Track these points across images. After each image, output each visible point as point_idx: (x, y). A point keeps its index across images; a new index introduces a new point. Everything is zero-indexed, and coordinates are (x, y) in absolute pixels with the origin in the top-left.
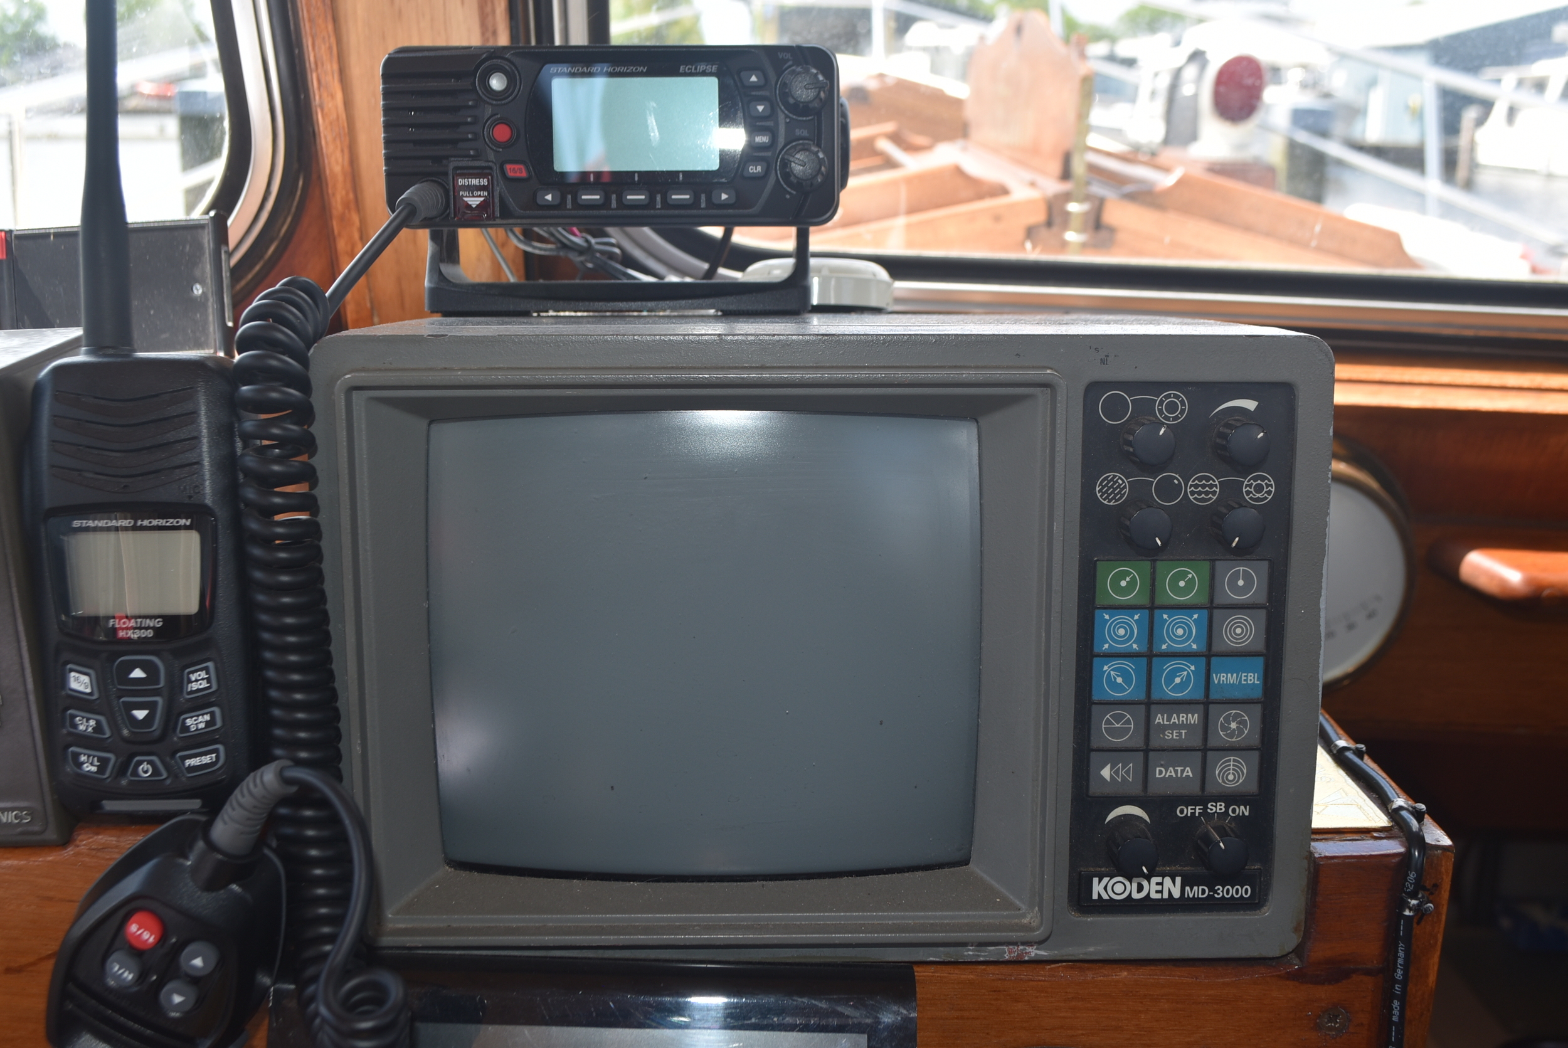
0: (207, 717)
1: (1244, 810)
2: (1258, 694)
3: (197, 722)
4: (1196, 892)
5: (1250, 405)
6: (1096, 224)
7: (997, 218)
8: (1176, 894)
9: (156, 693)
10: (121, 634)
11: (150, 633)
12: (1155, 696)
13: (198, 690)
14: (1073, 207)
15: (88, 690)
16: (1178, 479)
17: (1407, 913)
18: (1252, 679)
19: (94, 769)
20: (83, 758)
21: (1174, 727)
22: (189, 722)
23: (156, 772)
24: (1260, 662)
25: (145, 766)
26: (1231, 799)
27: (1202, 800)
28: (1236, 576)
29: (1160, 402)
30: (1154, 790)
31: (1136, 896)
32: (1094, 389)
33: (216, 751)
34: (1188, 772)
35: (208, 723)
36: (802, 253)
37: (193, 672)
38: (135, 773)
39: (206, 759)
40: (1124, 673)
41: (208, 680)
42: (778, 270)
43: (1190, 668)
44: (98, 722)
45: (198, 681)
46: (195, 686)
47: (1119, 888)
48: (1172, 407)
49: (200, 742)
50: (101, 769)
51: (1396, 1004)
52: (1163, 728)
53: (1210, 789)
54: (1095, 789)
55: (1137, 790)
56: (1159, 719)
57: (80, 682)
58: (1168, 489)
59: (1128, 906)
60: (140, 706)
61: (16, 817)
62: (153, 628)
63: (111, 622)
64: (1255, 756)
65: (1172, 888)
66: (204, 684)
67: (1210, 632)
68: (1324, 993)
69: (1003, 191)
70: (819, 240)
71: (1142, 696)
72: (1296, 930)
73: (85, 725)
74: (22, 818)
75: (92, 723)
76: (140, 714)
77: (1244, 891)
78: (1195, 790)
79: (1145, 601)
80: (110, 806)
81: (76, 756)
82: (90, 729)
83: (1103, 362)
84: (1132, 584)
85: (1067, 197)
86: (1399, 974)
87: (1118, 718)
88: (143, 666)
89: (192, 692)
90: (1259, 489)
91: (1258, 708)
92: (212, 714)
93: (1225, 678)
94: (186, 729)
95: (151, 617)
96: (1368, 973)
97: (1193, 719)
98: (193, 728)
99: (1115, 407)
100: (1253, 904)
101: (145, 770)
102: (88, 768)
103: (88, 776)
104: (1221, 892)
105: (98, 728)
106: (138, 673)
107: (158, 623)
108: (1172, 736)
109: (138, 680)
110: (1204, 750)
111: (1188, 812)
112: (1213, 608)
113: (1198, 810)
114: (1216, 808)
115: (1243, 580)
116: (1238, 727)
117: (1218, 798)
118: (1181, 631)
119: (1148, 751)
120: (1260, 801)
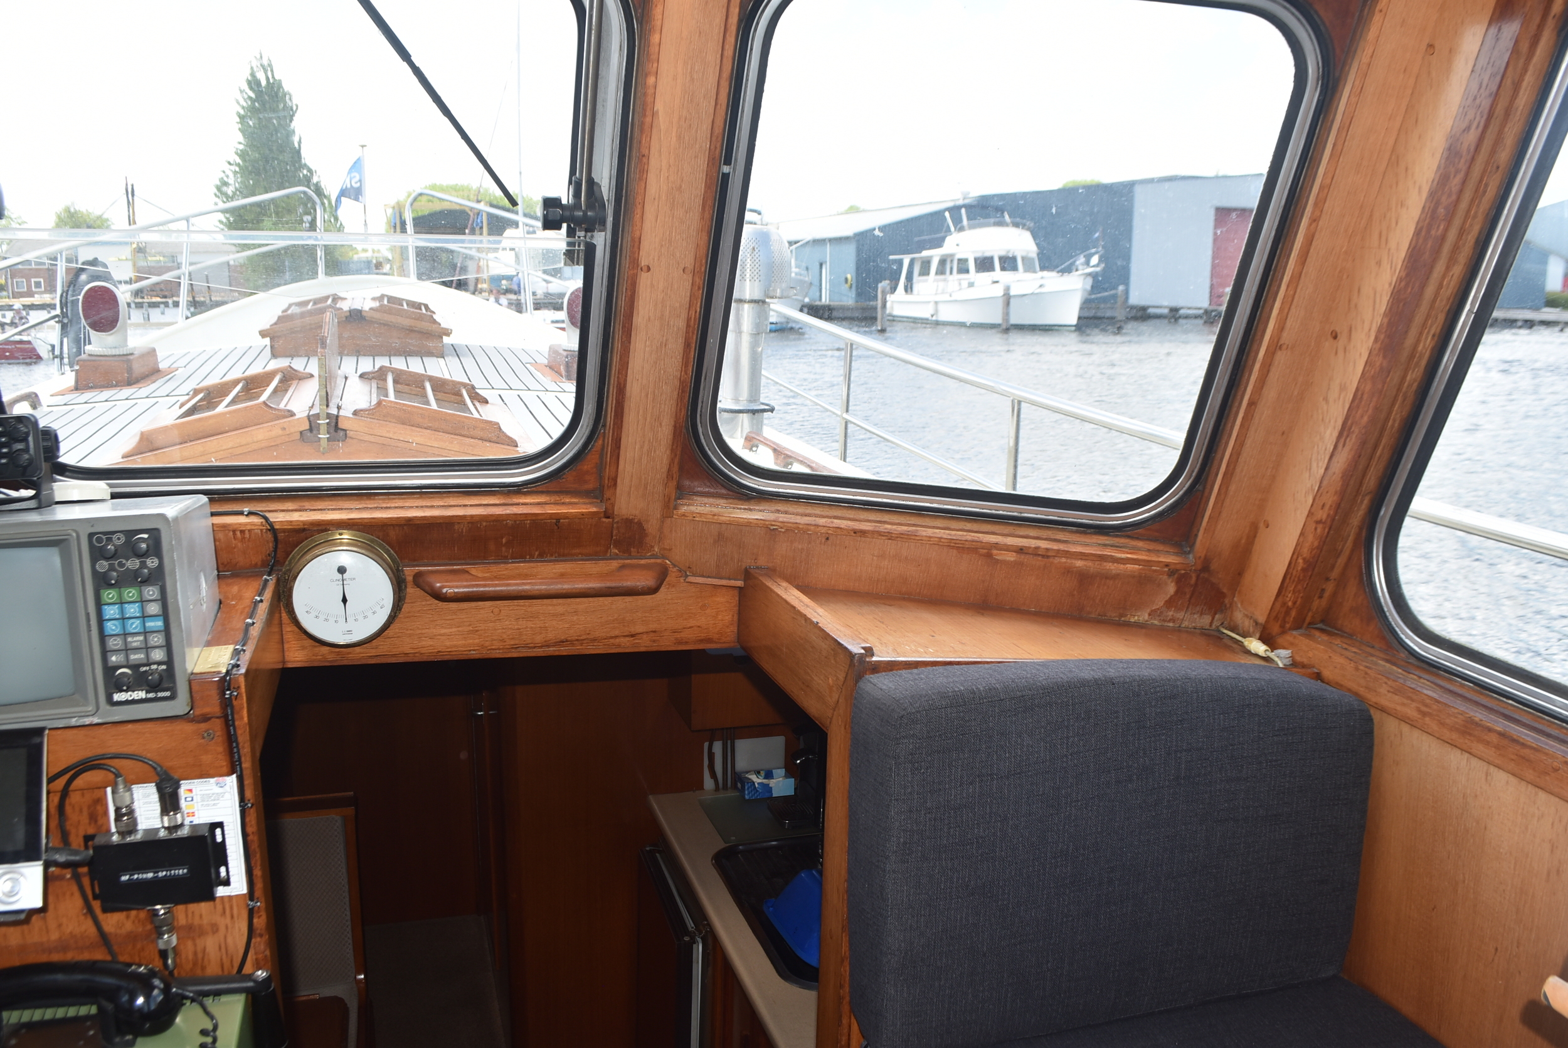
1: (164, 667)
2: (163, 628)
4: (151, 695)
5: (146, 536)
8: (144, 696)
12: (127, 632)
16: (124, 562)
17: (227, 696)
18: (159, 624)
21: (135, 641)
24: (162, 618)
26: (159, 663)
27: (149, 665)
28: (149, 591)
29: (115, 537)
30: (131, 663)
31: (130, 698)
32: (91, 536)
34: (142, 656)
40: (115, 625)
43: (137, 622)
48: (119, 539)
51: (231, 728)
52: (131, 642)
53: (151, 661)
54: (110, 664)
55: (125, 663)
56: (130, 639)
58: (121, 565)
59: (127, 702)
64: (165, 648)
65: (141, 695)
67: (143, 609)
68: (203, 726)
71: (122, 632)
72: (188, 705)
77: (168, 694)
78: (145, 661)
79: (118, 601)
83: (92, 526)
84: (113, 597)
86: (230, 718)
87: (115, 640)
90: (153, 562)
91: (163, 633)
93: (150, 624)
96: (217, 718)
97: (141, 638)
99: (99, 540)
100: (172, 697)
104: (160, 694)
108: (135, 644)
110: (147, 648)
111: (144, 669)
112: (143, 602)
113: (148, 668)
114: (154, 667)
115: (151, 592)
116: (157, 639)
117: (154, 663)
118: (132, 610)
119: (127, 650)
120: (169, 663)
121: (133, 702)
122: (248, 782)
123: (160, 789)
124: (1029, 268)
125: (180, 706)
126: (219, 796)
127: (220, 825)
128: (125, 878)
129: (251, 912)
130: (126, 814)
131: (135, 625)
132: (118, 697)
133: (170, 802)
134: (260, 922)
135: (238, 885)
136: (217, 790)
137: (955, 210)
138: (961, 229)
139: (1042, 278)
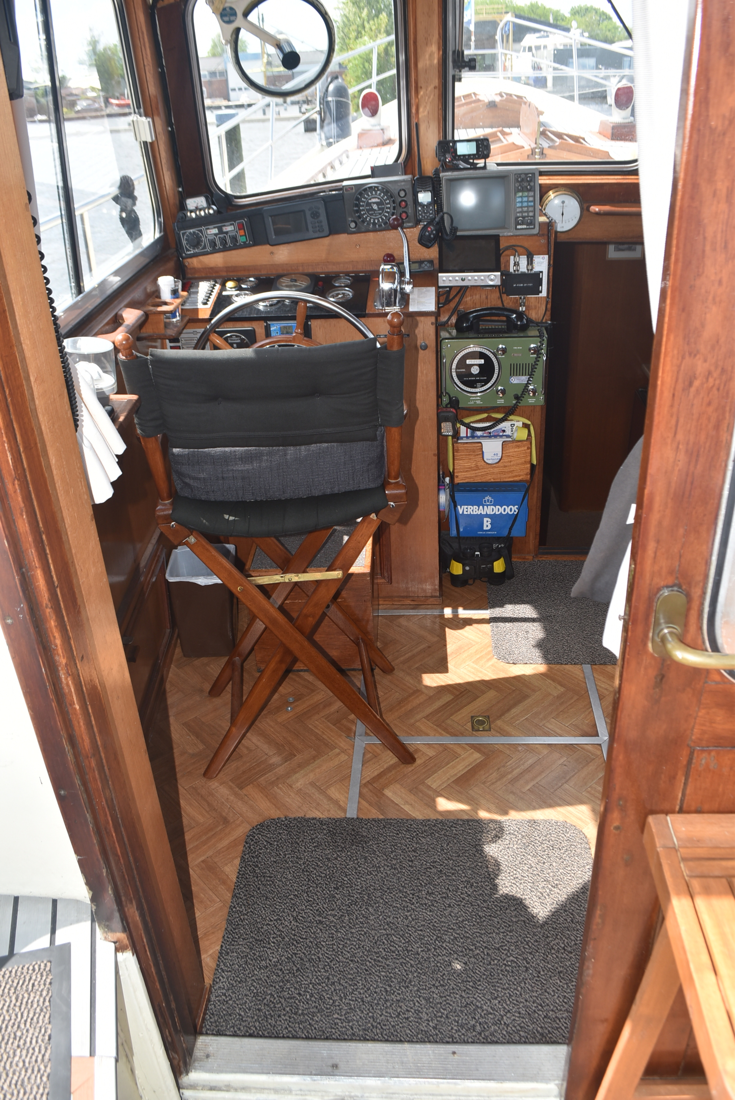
1: (532, 218)
4: (528, 227)
6: (542, 153)
7: (521, 154)
12: (523, 206)
14: (537, 150)
16: (524, 183)
17: (549, 229)
18: (532, 204)
20: (420, 216)
24: (533, 202)
25: (426, 217)
30: (523, 216)
34: (526, 214)
36: (485, 163)
39: (431, 216)
40: (519, 204)
42: (482, 165)
49: (431, 214)
51: (549, 239)
54: (517, 216)
55: (521, 216)
56: (523, 208)
57: (420, 208)
59: (521, 229)
60: (426, 210)
64: (533, 212)
65: (525, 227)
67: (528, 199)
68: (541, 238)
69: (523, 147)
70: (487, 160)
71: (521, 206)
72: (538, 231)
73: (421, 213)
77: (532, 227)
78: (527, 216)
85: (536, 148)
86: (549, 236)
87: (519, 209)
90: (532, 184)
91: (533, 207)
93: (530, 204)
96: (546, 235)
97: (527, 208)
100: (533, 229)
104: (530, 227)
108: (525, 210)
110: (528, 212)
111: (527, 218)
112: (529, 196)
115: (531, 194)
116: (531, 209)
117: (530, 217)
118: (525, 199)
119: (522, 212)
120: (534, 216)
121: (523, 229)
122: (552, 258)
123: (528, 258)
125: (536, 231)
126: (542, 263)
127: (542, 272)
128: (515, 285)
129: (547, 302)
130: (516, 264)
131: (525, 204)
132: (519, 227)
133: (530, 262)
134: (549, 306)
135: (544, 294)
136: (542, 260)
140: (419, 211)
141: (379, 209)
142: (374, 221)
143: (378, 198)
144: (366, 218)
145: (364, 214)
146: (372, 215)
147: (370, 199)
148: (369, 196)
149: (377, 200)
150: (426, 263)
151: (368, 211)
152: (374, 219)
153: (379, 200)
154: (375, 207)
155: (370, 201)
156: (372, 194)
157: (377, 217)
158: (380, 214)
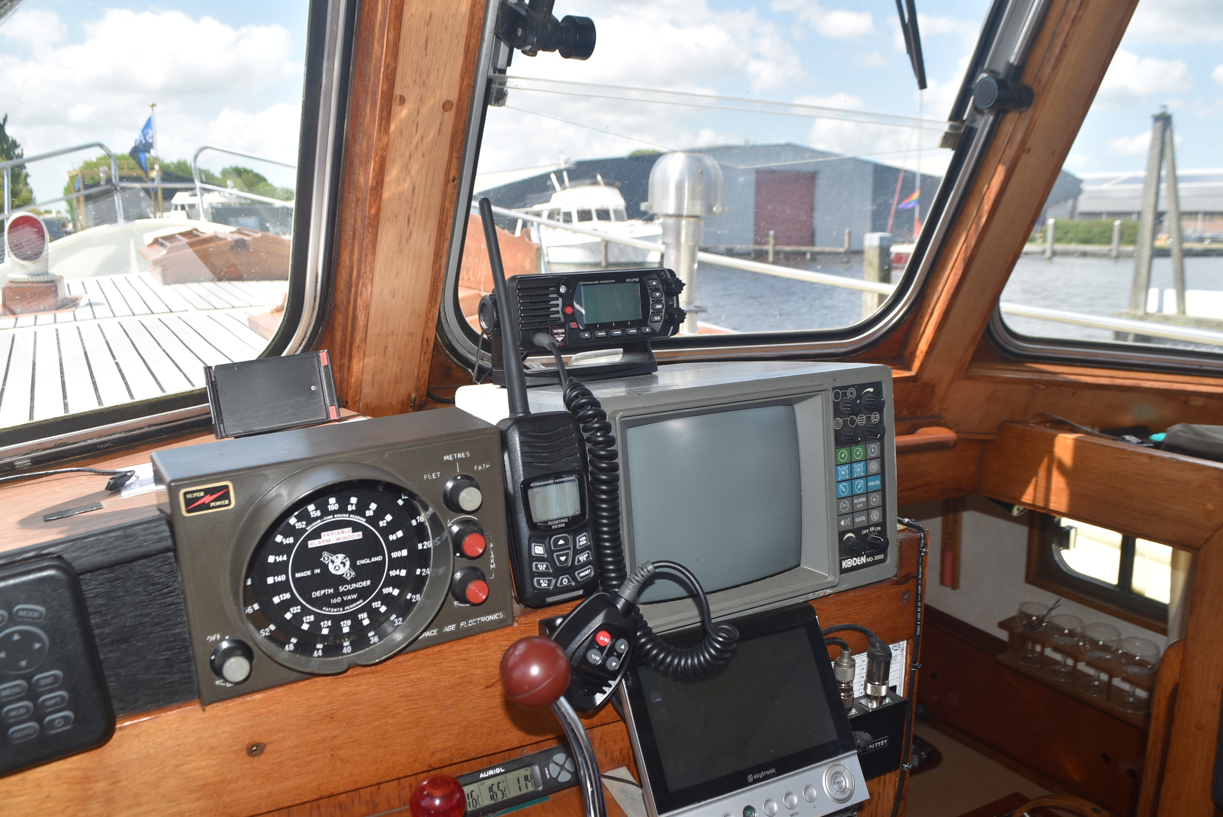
0: (587, 555)
1: (879, 528)
2: (880, 488)
3: (583, 558)
4: (870, 559)
5: (871, 390)
8: (865, 562)
9: (569, 549)
10: (553, 527)
11: (564, 525)
12: (854, 494)
13: (583, 545)
15: (543, 553)
16: (855, 418)
17: (922, 554)
18: (878, 482)
19: (546, 585)
20: (541, 581)
21: (860, 503)
22: (580, 558)
23: (569, 581)
24: (879, 476)
25: (565, 580)
26: (875, 525)
27: (868, 527)
28: (872, 448)
29: (848, 392)
30: (856, 527)
31: (854, 565)
33: (590, 568)
34: (864, 518)
35: (587, 558)
37: (580, 538)
38: (561, 583)
39: (587, 572)
40: (845, 487)
41: (586, 540)
43: (862, 482)
44: (547, 565)
45: (582, 540)
46: (582, 543)
47: (849, 563)
48: (852, 393)
49: (583, 565)
50: (549, 585)
51: (920, 587)
52: (857, 504)
53: (870, 523)
54: (841, 529)
55: (851, 528)
56: (855, 501)
57: (539, 550)
58: (852, 421)
59: (852, 569)
60: (562, 555)
61: (498, 616)
62: (565, 523)
63: (549, 523)
64: (881, 509)
65: (863, 560)
66: (585, 542)
67: (866, 468)
68: (903, 587)
71: (850, 494)
72: (896, 566)
73: (542, 567)
74: (500, 616)
75: (545, 566)
76: (563, 559)
77: (881, 557)
78: (866, 524)
79: (849, 460)
80: (549, 600)
81: (538, 581)
82: (544, 569)
83: (834, 380)
84: (847, 456)
86: (920, 576)
87: (844, 503)
88: (563, 538)
89: (581, 546)
90: (875, 418)
91: (880, 493)
92: (588, 553)
93: (871, 483)
94: (579, 561)
95: (563, 518)
96: (914, 577)
97: (864, 499)
98: (582, 561)
99: (837, 395)
100: (885, 560)
101: (565, 582)
102: (544, 585)
103: (544, 589)
104: (876, 558)
105: (547, 568)
106: (561, 542)
107: (566, 520)
108: (859, 506)
109: (562, 545)
110: (868, 509)
111: (865, 532)
112: (866, 460)
113: (867, 531)
114: (872, 529)
115: (874, 449)
116: (875, 499)
117: (872, 526)
118: (859, 469)
119: (853, 513)
120: (883, 524)
121: (857, 568)
124: (619, 218)
125: (888, 569)
131: (860, 485)
132: (848, 563)
137: (559, 174)
138: (564, 188)
139: (632, 225)
140: (540, 559)
141: (361, 573)
142: (336, 628)
143: (356, 527)
144: (298, 618)
145: (286, 605)
146: (324, 601)
147: (316, 535)
148: (310, 520)
149: (347, 535)
150: (568, 766)
151: (305, 586)
152: (336, 621)
153: (359, 535)
154: (339, 565)
155: (312, 544)
156: (325, 512)
157: (350, 609)
158: (363, 593)
